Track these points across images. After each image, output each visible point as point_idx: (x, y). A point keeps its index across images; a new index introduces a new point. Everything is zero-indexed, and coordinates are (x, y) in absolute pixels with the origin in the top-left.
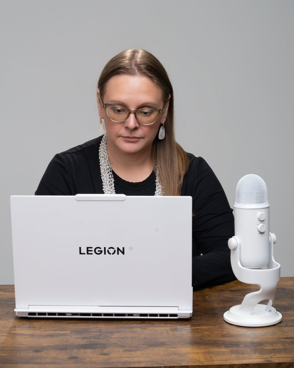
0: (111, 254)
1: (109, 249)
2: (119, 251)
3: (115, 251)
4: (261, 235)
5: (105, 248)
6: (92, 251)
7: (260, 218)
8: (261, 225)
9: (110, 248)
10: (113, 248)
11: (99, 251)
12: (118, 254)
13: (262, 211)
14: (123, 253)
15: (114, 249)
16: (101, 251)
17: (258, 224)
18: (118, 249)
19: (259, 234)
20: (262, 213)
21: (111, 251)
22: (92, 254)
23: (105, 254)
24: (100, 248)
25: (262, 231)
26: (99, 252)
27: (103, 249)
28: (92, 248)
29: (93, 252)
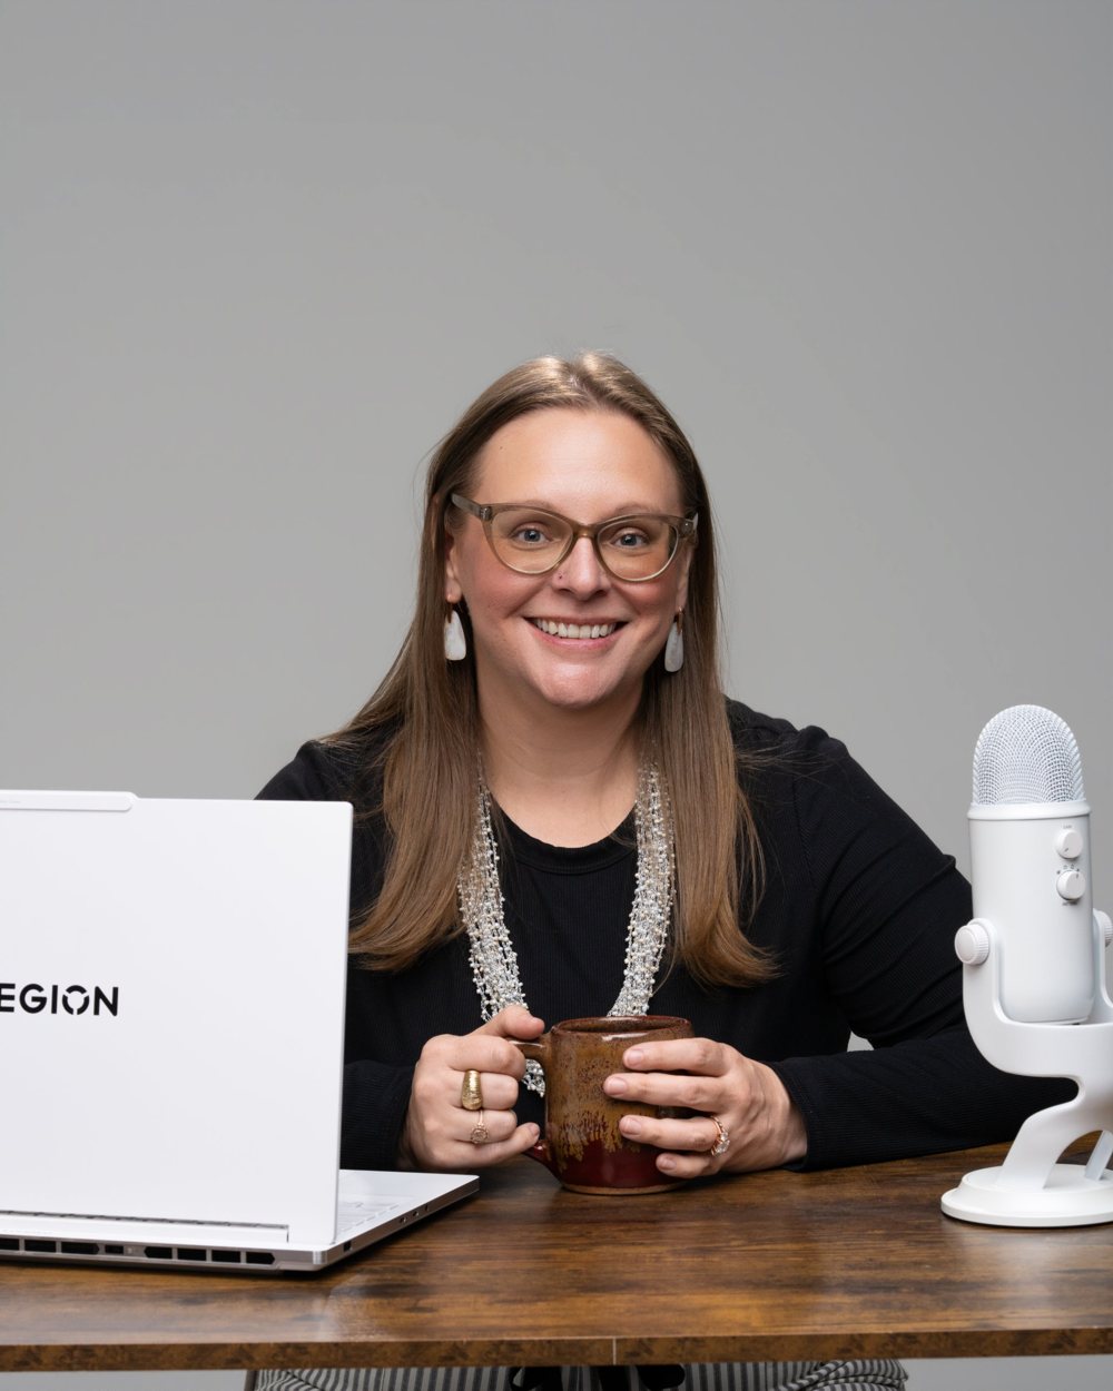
0: (75, 1011)
1: (67, 994)
2: (101, 1002)
3: (87, 1000)
4: (1069, 908)
5: (55, 989)
6: (11, 998)
7: (1067, 850)
8: (1067, 875)
9: (71, 990)
10: (82, 990)
11: (34, 999)
12: (97, 1012)
13: (1070, 827)
14: (113, 1008)
15: (85, 995)
16: (43, 1001)
17: (1059, 872)
18: (99, 994)
19: (1065, 904)
20: (1072, 834)
21: (76, 1000)
22: (11, 1009)
23: (54, 1010)
24: (40, 989)
25: (1075, 896)
26: (36, 1004)
27: (47, 994)
28: (12, 986)
29: (16, 1004)
